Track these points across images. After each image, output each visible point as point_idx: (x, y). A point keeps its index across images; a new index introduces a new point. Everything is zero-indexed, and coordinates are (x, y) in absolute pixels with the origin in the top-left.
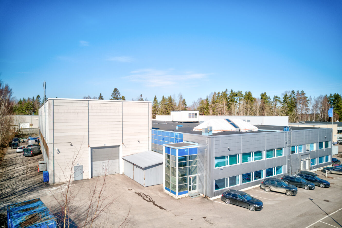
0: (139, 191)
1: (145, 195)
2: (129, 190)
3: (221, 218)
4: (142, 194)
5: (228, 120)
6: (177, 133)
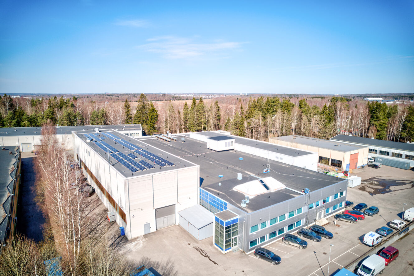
0: (196, 245)
1: (202, 250)
2: (188, 244)
3: (254, 271)
4: (199, 249)
5: (262, 181)
6: (222, 200)
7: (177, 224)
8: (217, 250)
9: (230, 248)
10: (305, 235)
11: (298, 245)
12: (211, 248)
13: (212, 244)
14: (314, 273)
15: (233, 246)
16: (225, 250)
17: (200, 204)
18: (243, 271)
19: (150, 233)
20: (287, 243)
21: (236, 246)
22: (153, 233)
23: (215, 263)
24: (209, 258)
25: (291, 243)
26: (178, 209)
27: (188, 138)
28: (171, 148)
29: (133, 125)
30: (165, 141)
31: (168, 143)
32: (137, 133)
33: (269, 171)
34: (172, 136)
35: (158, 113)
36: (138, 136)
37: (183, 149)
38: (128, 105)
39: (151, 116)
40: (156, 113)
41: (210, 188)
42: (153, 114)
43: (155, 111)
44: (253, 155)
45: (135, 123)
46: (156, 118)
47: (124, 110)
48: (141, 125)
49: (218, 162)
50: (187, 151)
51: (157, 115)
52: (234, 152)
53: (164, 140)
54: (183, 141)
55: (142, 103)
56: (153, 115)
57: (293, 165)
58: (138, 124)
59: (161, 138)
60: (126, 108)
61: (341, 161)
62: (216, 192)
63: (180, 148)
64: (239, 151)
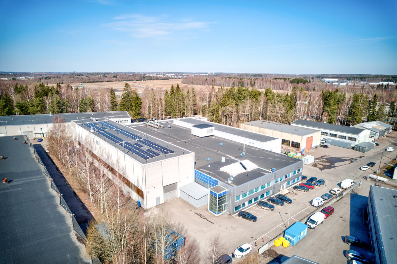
0: (196, 212)
1: (201, 215)
2: (190, 211)
3: (239, 227)
4: (198, 214)
5: (241, 164)
6: (214, 178)
7: (178, 197)
8: (211, 214)
9: (221, 212)
10: (273, 201)
11: (268, 209)
12: (207, 212)
13: (207, 210)
14: (279, 226)
15: (223, 211)
16: (218, 214)
17: (195, 181)
18: (232, 227)
19: (160, 204)
20: (260, 207)
21: (225, 211)
22: (162, 204)
23: (212, 223)
24: (207, 219)
25: (263, 207)
26: (179, 186)
27: (172, 125)
28: (161, 135)
29: (120, 112)
30: (153, 128)
31: (156, 130)
32: (126, 120)
33: (244, 154)
34: (158, 123)
35: (142, 101)
36: (128, 122)
37: (171, 135)
38: (113, 93)
39: (136, 104)
40: (140, 101)
41: (203, 169)
42: (137, 101)
43: (139, 99)
44: (230, 141)
45: (121, 110)
46: (140, 105)
47: (110, 97)
48: (127, 111)
49: (203, 147)
50: (175, 137)
51: (141, 103)
52: (214, 138)
53: (152, 126)
54: (169, 128)
55: (126, 92)
56: (137, 103)
57: (262, 149)
58: (124, 110)
59: (149, 125)
60: (112, 96)
61: (300, 143)
62: (207, 172)
63: (168, 134)
64: (218, 137)
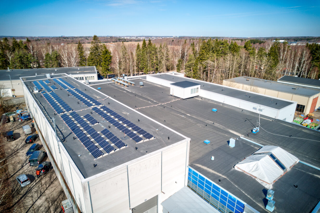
5: (272, 156)
17: (189, 186)
26: (161, 199)
27: (145, 82)
28: (131, 95)
29: (87, 67)
30: (122, 85)
31: (126, 88)
32: (92, 76)
33: (258, 130)
34: (129, 80)
35: (112, 55)
37: (143, 96)
38: (81, 47)
39: (105, 58)
40: (110, 55)
42: (106, 56)
43: (109, 52)
45: (89, 65)
46: (110, 59)
47: (77, 52)
48: (95, 67)
50: (149, 98)
51: (111, 57)
52: (200, 99)
54: (141, 86)
55: (95, 45)
56: (107, 57)
58: (92, 65)
59: (117, 82)
60: (79, 50)
61: (304, 106)
62: (214, 175)
63: (140, 94)
64: (205, 99)
